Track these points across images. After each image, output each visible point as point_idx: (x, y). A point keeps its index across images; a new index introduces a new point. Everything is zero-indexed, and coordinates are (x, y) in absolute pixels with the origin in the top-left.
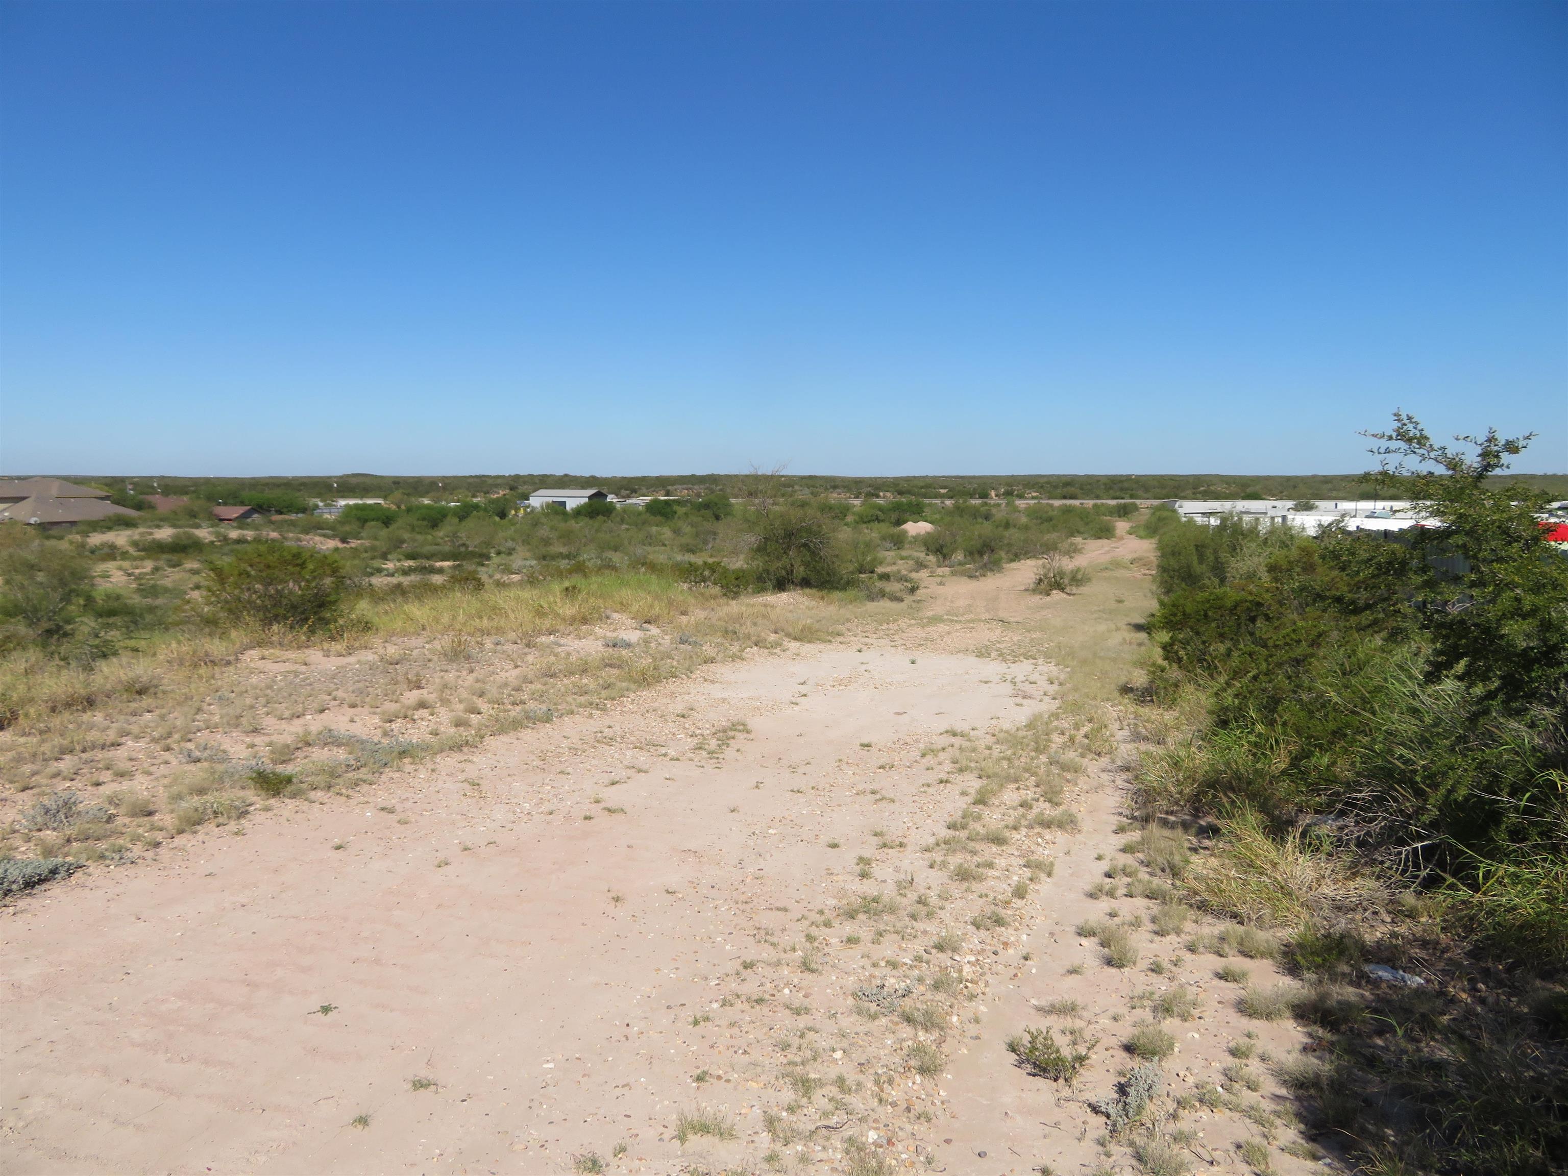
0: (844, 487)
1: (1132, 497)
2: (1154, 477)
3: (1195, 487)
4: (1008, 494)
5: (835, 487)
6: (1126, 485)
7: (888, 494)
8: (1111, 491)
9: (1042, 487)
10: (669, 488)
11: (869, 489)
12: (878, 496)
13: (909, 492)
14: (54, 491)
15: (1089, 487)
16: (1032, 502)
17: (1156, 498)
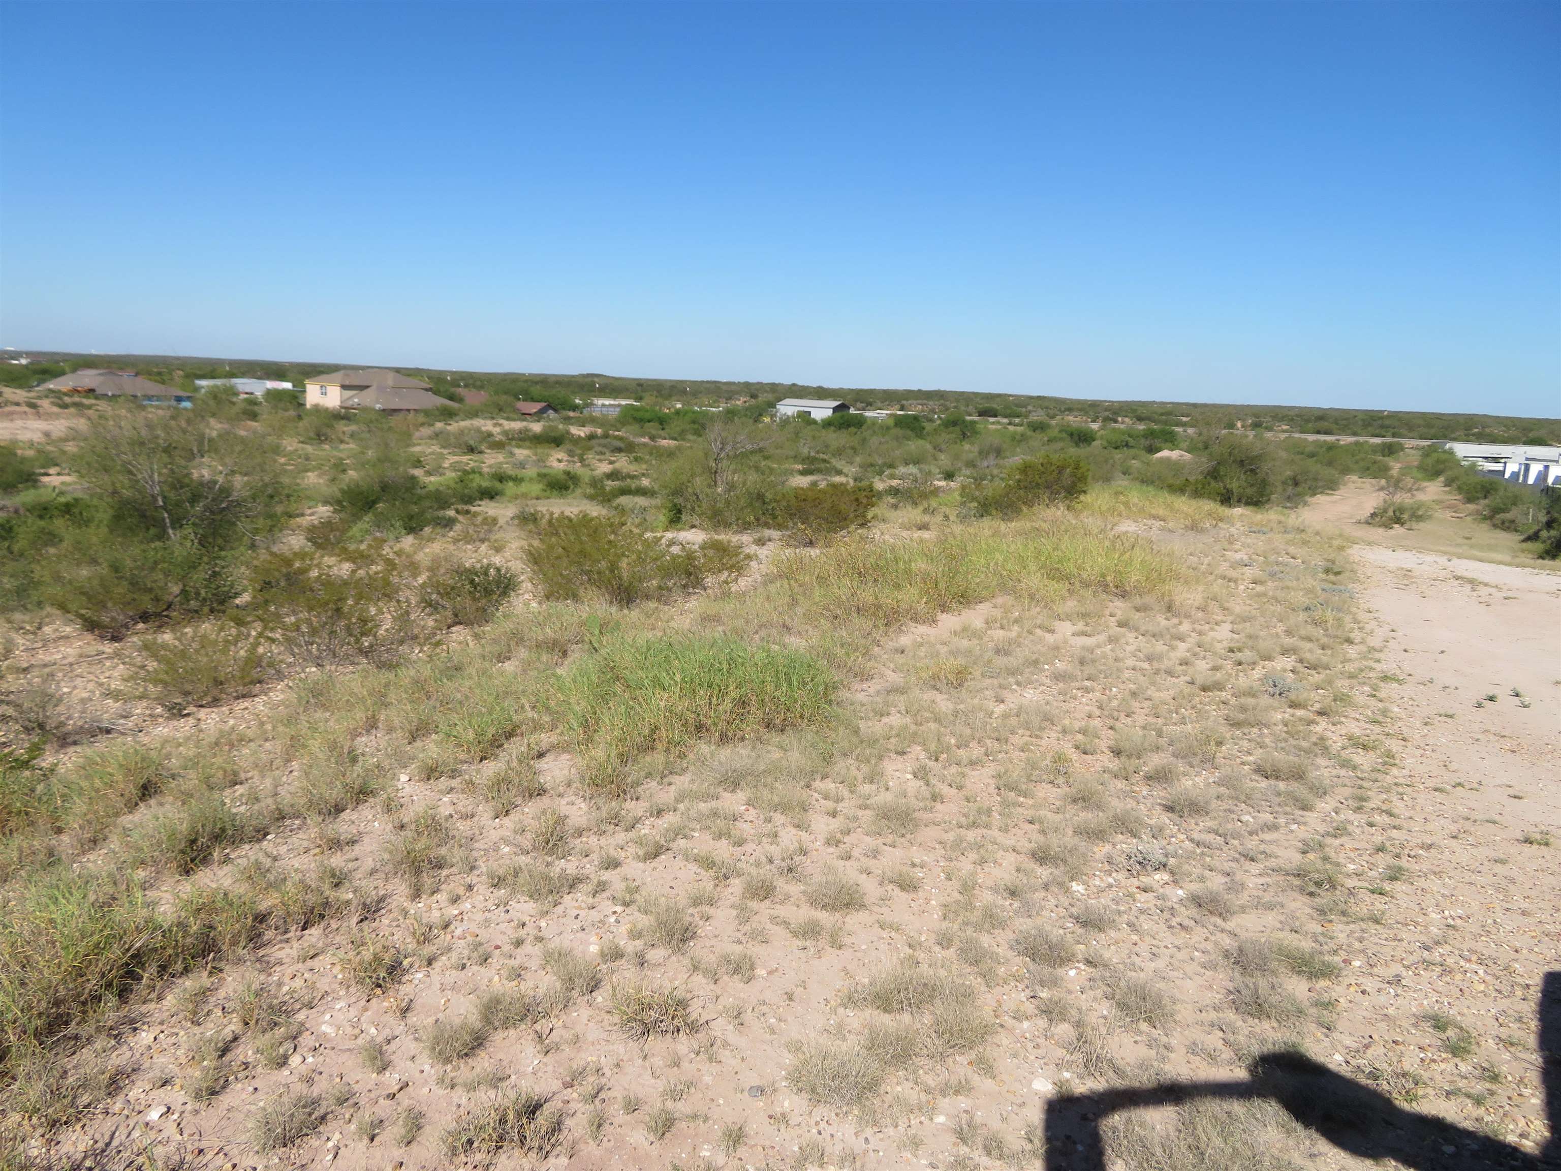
0: (1080, 410)
1: (1394, 436)
2: (1423, 415)
3: (1468, 429)
4: (1256, 425)
5: (1070, 410)
6: (1387, 422)
7: (1127, 420)
8: (1370, 428)
9: (1292, 420)
10: (904, 402)
11: (1107, 413)
12: (1116, 421)
13: (1149, 419)
14: (390, 382)
15: (1344, 422)
16: (1283, 436)
17: (1421, 438)
